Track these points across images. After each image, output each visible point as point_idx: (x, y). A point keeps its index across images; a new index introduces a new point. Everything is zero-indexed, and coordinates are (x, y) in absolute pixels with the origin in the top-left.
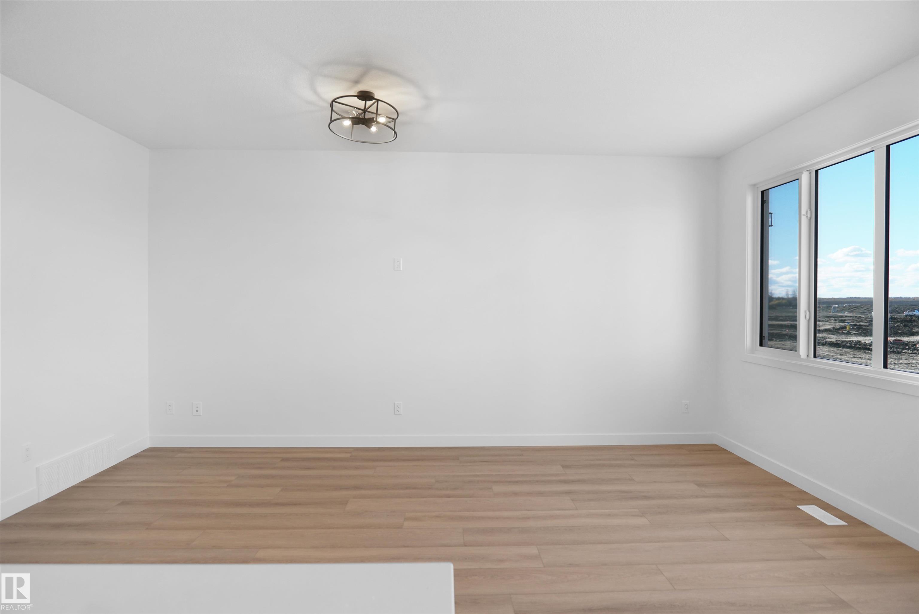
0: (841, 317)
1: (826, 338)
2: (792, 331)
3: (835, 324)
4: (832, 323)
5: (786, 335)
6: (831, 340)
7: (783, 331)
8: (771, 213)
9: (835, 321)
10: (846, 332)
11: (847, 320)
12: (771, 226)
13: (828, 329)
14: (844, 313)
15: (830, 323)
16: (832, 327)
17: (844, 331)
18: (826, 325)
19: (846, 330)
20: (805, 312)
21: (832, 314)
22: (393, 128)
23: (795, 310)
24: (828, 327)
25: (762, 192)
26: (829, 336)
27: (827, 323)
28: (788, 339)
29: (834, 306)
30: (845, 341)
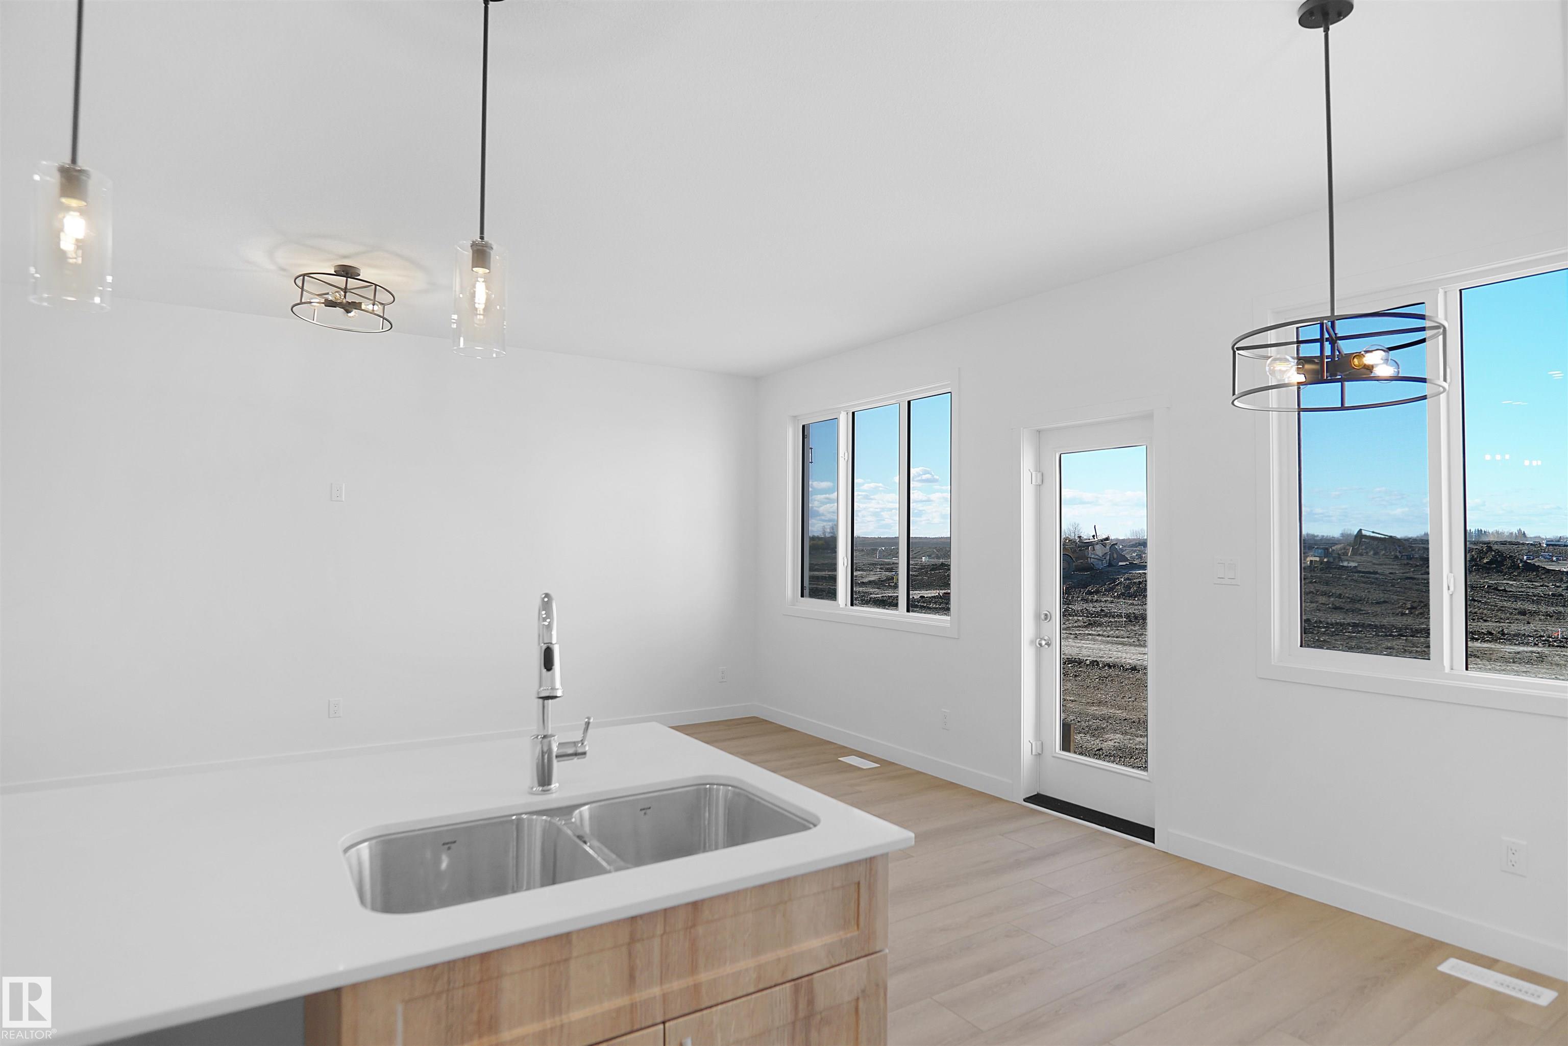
0: (889, 564)
1: (871, 594)
2: (830, 585)
3: (881, 574)
4: (877, 573)
5: (822, 590)
6: (875, 596)
7: (819, 585)
8: (811, 449)
9: (881, 570)
10: (893, 584)
11: (894, 568)
12: (812, 462)
13: (873, 581)
14: (891, 559)
15: (875, 573)
16: (878, 577)
17: (891, 583)
18: (870, 576)
19: (893, 583)
20: (843, 558)
21: (877, 560)
22: (382, 315)
23: (834, 554)
24: (872, 578)
25: (804, 426)
26: (874, 590)
27: (872, 573)
28: (826, 595)
29: (880, 549)
30: (891, 596)
